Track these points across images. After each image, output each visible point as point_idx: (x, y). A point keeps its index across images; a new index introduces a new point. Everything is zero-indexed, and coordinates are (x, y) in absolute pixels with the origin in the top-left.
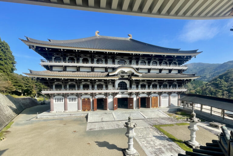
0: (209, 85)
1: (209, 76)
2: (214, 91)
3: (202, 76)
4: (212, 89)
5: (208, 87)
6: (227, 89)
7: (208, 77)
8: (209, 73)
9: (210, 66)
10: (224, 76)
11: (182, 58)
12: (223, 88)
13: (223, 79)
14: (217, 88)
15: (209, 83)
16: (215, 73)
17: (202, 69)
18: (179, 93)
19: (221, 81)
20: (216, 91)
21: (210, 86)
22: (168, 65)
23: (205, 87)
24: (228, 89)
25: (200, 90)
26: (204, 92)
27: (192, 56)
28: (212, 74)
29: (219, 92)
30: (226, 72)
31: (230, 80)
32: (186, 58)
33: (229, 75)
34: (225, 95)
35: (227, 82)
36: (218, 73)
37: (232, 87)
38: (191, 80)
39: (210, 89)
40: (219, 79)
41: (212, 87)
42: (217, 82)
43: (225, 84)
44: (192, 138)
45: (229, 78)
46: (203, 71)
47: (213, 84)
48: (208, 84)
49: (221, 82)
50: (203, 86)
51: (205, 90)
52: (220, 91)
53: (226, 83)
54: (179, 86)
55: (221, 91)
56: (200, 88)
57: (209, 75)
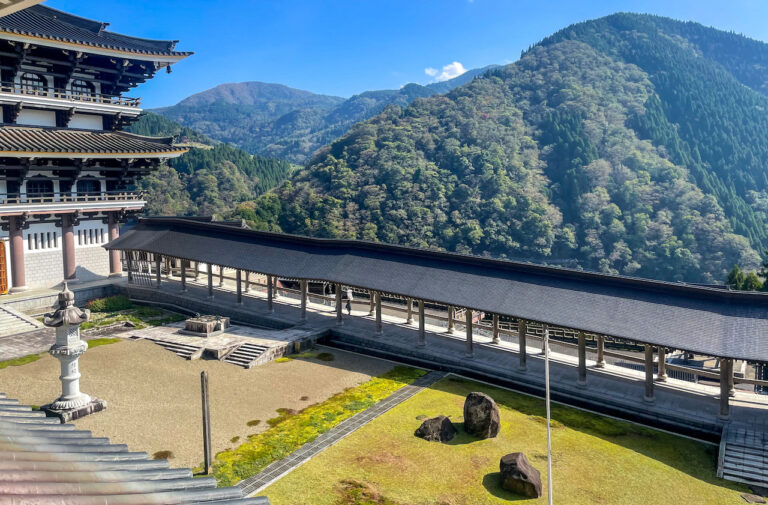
0: (303, 180)
1: (311, 144)
2: (319, 204)
3: (286, 143)
4: (313, 193)
5: (301, 189)
6: (354, 193)
7: (307, 145)
8: (312, 132)
9: (313, 103)
10: (346, 148)
11: (113, 67)
12: (344, 190)
13: (343, 157)
14: (328, 189)
15: (304, 173)
16: (327, 133)
17: (286, 111)
18: (112, 218)
19: (339, 163)
20: (325, 201)
21: (308, 184)
22: (51, 92)
23: (289, 189)
24: (359, 196)
25: (274, 201)
26: (288, 206)
27: (156, 65)
28: (319, 134)
29: (334, 205)
30: (350, 131)
31: (361, 161)
32: (130, 69)
33: (357, 143)
34: (351, 216)
35: (354, 167)
36: (336, 133)
37: (367, 187)
38: (156, 161)
39: (308, 194)
40: (333, 158)
41: (312, 186)
42: (327, 169)
43: (350, 177)
44: (66, 385)
45: (357, 152)
46: (289, 119)
47: (316, 174)
48: (299, 177)
49: (337, 171)
50: (285, 186)
51: (291, 199)
52: (336, 200)
53: (351, 173)
54: (111, 187)
55: (340, 201)
56: (275, 192)
57: (310, 141)
